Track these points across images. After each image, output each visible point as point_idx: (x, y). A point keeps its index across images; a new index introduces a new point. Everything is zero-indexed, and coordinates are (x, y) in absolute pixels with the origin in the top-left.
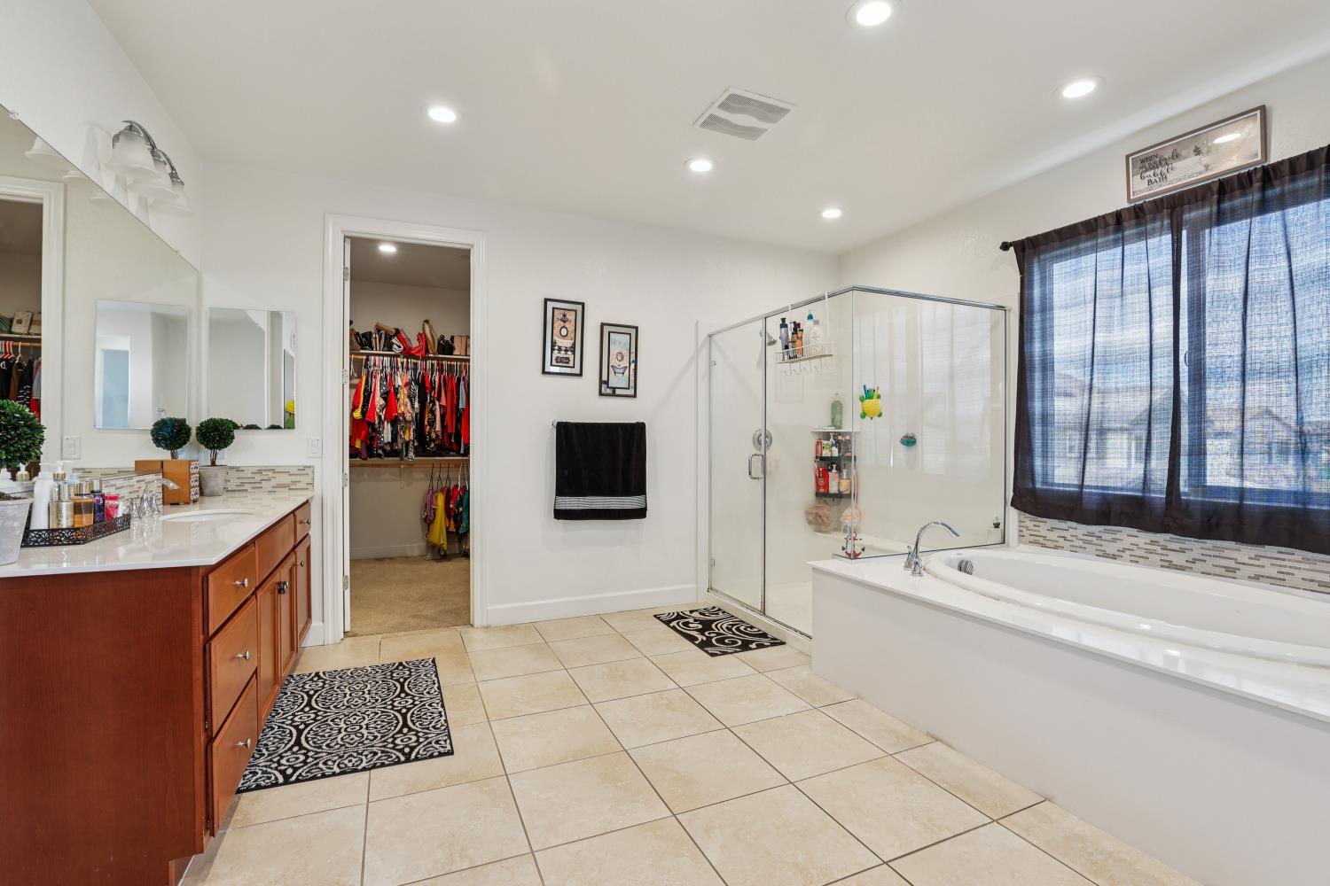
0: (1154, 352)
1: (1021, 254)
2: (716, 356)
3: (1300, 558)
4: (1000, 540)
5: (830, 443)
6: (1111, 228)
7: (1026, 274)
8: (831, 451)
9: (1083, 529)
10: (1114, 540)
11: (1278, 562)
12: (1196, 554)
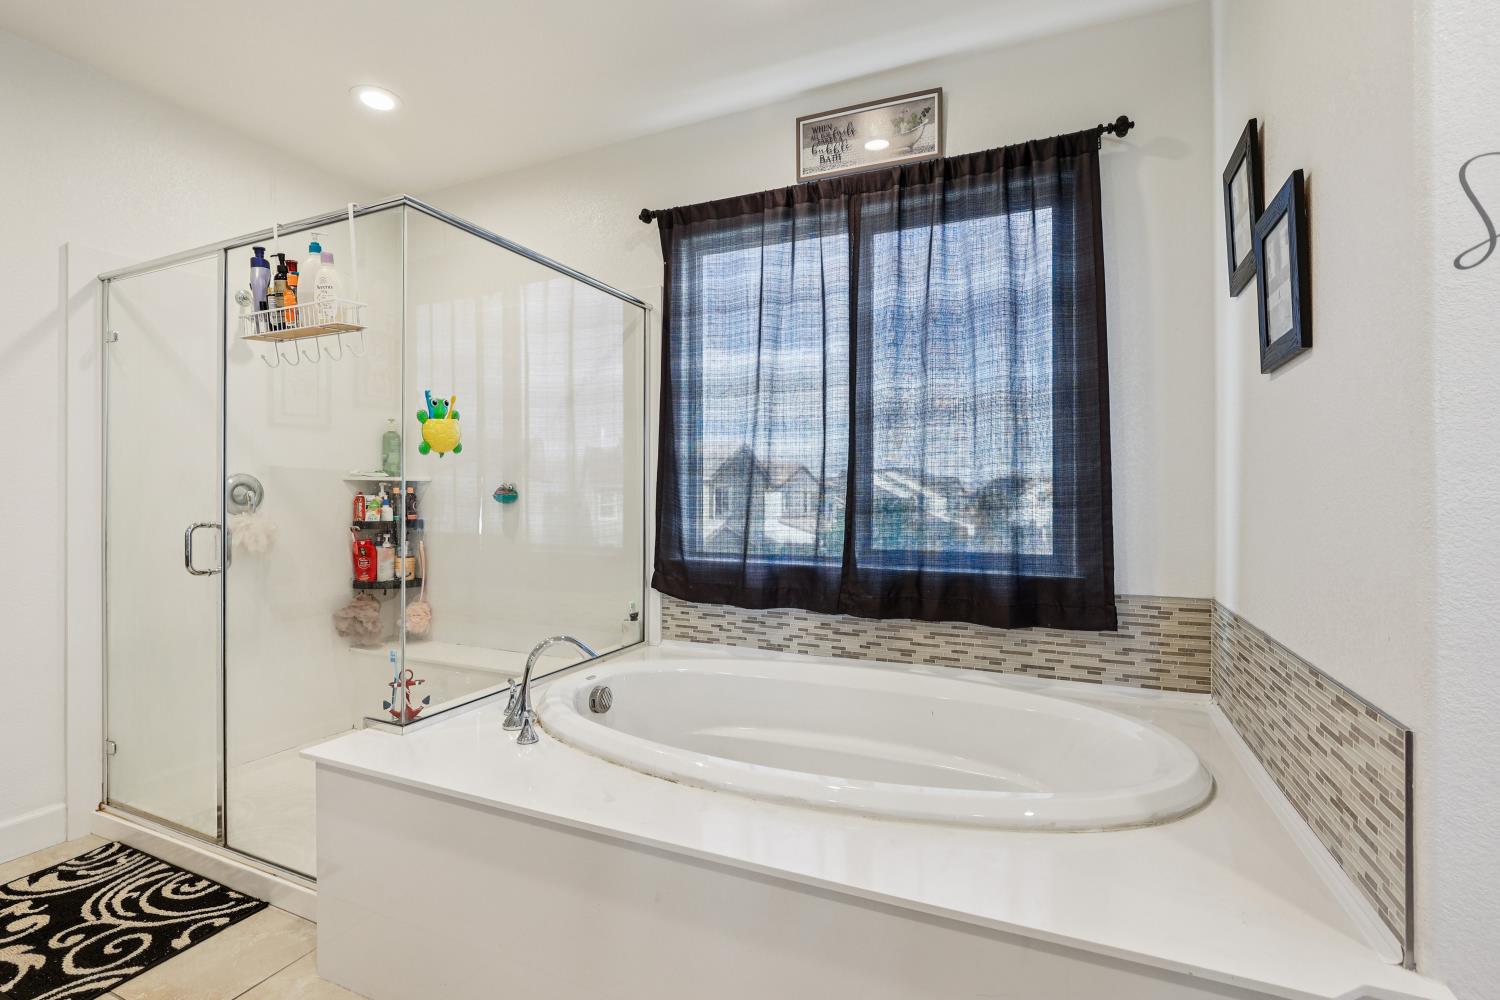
0: (828, 378)
1: (667, 231)
2: (118, 321)
3: (972, 633)
4: (637, 638)
5: (379, 499)
6: (780, 209)
7: (673, 259)
8: (380, 512)
9: (743, 613)
10: (780, 626)
11: (952, 639)
12: (870, 637)
